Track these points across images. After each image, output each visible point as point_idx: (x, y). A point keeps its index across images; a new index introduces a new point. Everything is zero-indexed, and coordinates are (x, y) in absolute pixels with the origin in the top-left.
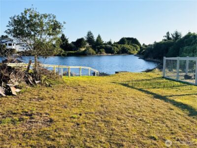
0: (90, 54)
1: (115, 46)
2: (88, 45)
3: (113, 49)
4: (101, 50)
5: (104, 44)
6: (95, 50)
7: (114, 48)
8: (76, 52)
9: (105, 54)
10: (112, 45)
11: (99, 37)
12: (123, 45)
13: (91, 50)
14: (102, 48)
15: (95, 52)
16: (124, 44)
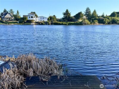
0: (85, 24)
1: (106, 18)
2: (85, 17)
3: (105, 20)
4: (95, 21)
5: (98, 17)
6: (90, 21)
7: (106, 20)
8: (75, 22)
9: (98, 24)
10: (104, 17)
11: (95, 11)
12: (113, 17)
13: (87, 21)
14: (96, 19)
15: (89, 23)
16: (114, 16)
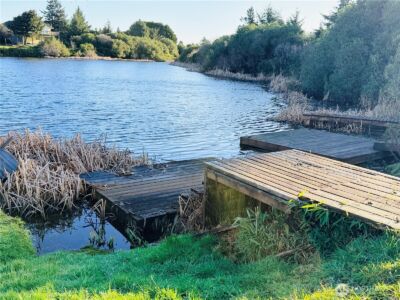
0: (53, 55)
1: (119, 38)
2: (47, 30)
3: (115, 46)
4: (85, 46)
5: (92, 32)
6: (68, 46)
7: (118, 44)
8: (14, 47)
9: (96, 56)
10: (113, 36)
11: (79, 13)
12: (138, 39)
13: (58, 46)
14: (86, 40)
15: (67, 51)
16: (141, 35)
